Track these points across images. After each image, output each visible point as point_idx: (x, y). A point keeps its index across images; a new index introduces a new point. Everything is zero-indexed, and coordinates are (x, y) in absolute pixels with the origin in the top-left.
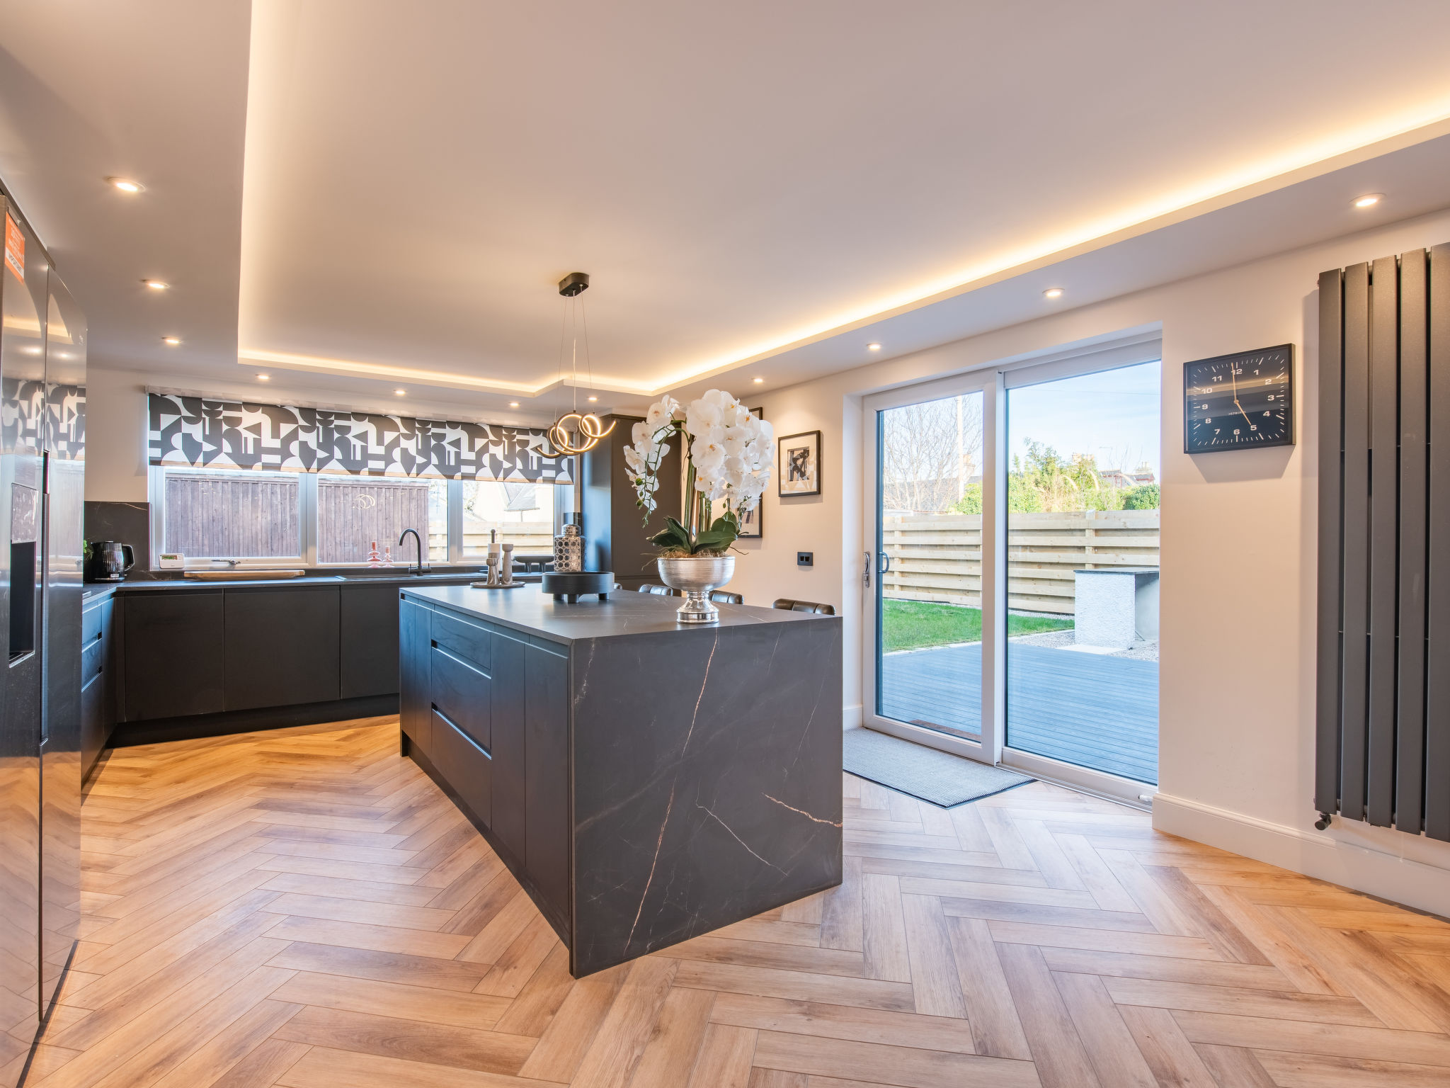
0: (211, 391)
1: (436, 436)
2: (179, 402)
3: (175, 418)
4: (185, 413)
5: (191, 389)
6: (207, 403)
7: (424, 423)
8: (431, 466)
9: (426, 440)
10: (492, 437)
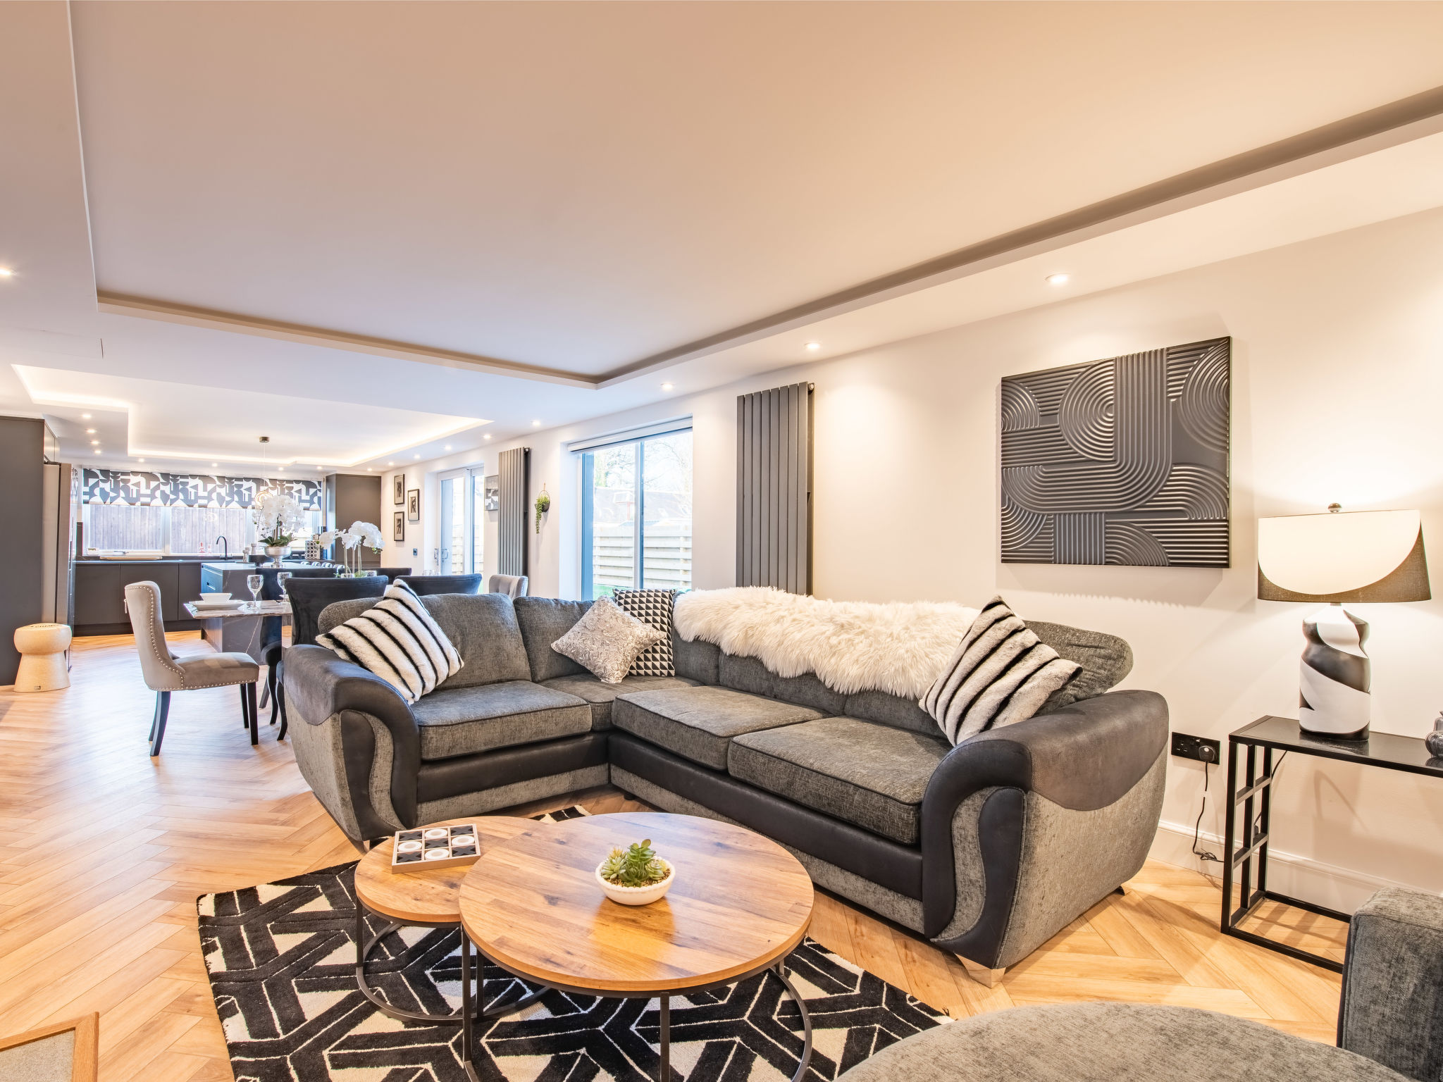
0: (114, 467)
1: (237, 486)
2: (98, 472)
3: (96, 480)
4: (101, 477)
5: (104, 466)
6: (112, 472)
7: (230, 479)
8: (234, 502)
9: (231, 488)
10: (270, 485)
